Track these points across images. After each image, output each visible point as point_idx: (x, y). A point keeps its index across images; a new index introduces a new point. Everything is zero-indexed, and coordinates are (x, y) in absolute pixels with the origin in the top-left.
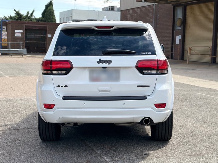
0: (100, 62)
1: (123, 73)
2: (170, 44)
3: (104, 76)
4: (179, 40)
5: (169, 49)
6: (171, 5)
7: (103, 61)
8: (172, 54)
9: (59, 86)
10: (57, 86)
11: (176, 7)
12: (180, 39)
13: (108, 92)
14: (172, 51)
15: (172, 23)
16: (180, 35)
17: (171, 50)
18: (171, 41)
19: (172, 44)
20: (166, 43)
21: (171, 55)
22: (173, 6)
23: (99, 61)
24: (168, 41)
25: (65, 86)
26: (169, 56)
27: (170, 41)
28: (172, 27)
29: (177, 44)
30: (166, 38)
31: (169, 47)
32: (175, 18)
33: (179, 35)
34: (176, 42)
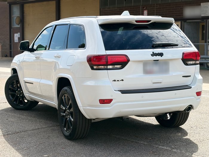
0: (154, 54)
1: (171, 65)
2: (8, 42)
3: (156, 68)
4: (18, 38)
5: (7, 47)
6: (7, 3)
7: (156, 53)
8: (11, 52)
9: (115, 81)
10: (113, 81)
11: (12, 6)
12: (19, 36)
13: (160, 84)
14: (11, 49)
15: (9, 21)
16: (19, 33)
17: (9, 48)
18: (9, 39)
19: (10, 42)
20: (3, 41)
21: (9, 53)
22: (8, 4)
23: (152, 53)
24: (6, 39)
25: (121, 80)
26: (7, 54)
27: (7, 39)
28: (9, 25)
29: (15, 42)
30: (3, 37)
31: (7, 45)
32: (12, 16)
33: (17, 33)
34: (15, 40)
